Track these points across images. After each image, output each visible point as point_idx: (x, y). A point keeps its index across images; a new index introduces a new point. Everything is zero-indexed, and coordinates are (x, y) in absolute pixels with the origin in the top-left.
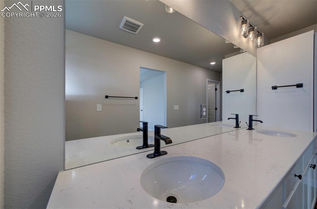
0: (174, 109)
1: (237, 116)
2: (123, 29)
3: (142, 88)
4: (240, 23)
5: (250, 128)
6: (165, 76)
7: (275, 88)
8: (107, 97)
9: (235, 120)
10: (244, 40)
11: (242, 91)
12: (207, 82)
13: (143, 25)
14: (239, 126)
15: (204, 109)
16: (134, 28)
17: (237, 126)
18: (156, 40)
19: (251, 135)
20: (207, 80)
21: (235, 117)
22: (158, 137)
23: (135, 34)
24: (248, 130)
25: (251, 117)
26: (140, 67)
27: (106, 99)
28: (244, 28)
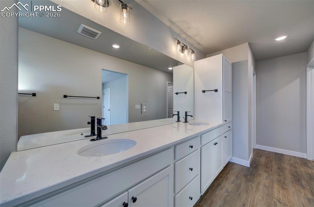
0: (136, 108)
1: (178, 112)
2: (81, 34)
3: (110, 88)
4: (177, 43)
5: (186, 121)
6: (127, 77)
7: (204, 92)
8: (65, 96)
9: (177, 116)
10: (182, 55)
11: (186, 93)
12: (167, 84)
13: (101, 33)
14: (180, 120)
15: (144, 107)
16: (92, 34)
17: (178, 120)
18: (116, 47)
19: (186, 126)
20: (167, 82)
21: (177, 114)
22: (99, 126)
23: (95, 39)
24: (184, 123)
25: (186, 113)
26: (102, 69)
27: (65, 99)
28: (179, 47)
